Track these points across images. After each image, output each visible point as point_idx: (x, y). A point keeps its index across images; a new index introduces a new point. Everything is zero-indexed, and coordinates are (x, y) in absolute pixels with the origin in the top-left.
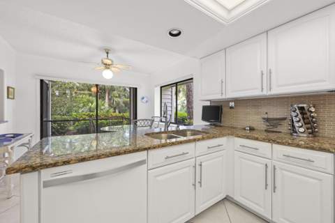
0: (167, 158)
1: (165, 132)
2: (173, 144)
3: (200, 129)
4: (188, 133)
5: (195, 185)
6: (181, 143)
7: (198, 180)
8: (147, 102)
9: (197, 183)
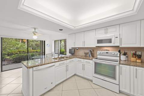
0: (60, 64)
1: (58, 58)
2: (61, 61)
3: (68, 56)
4: (65, 57)
5: (66, 71)
6: (63, 60)
7: (67, 69)
8: (49, 46)
9: (67, 70)
